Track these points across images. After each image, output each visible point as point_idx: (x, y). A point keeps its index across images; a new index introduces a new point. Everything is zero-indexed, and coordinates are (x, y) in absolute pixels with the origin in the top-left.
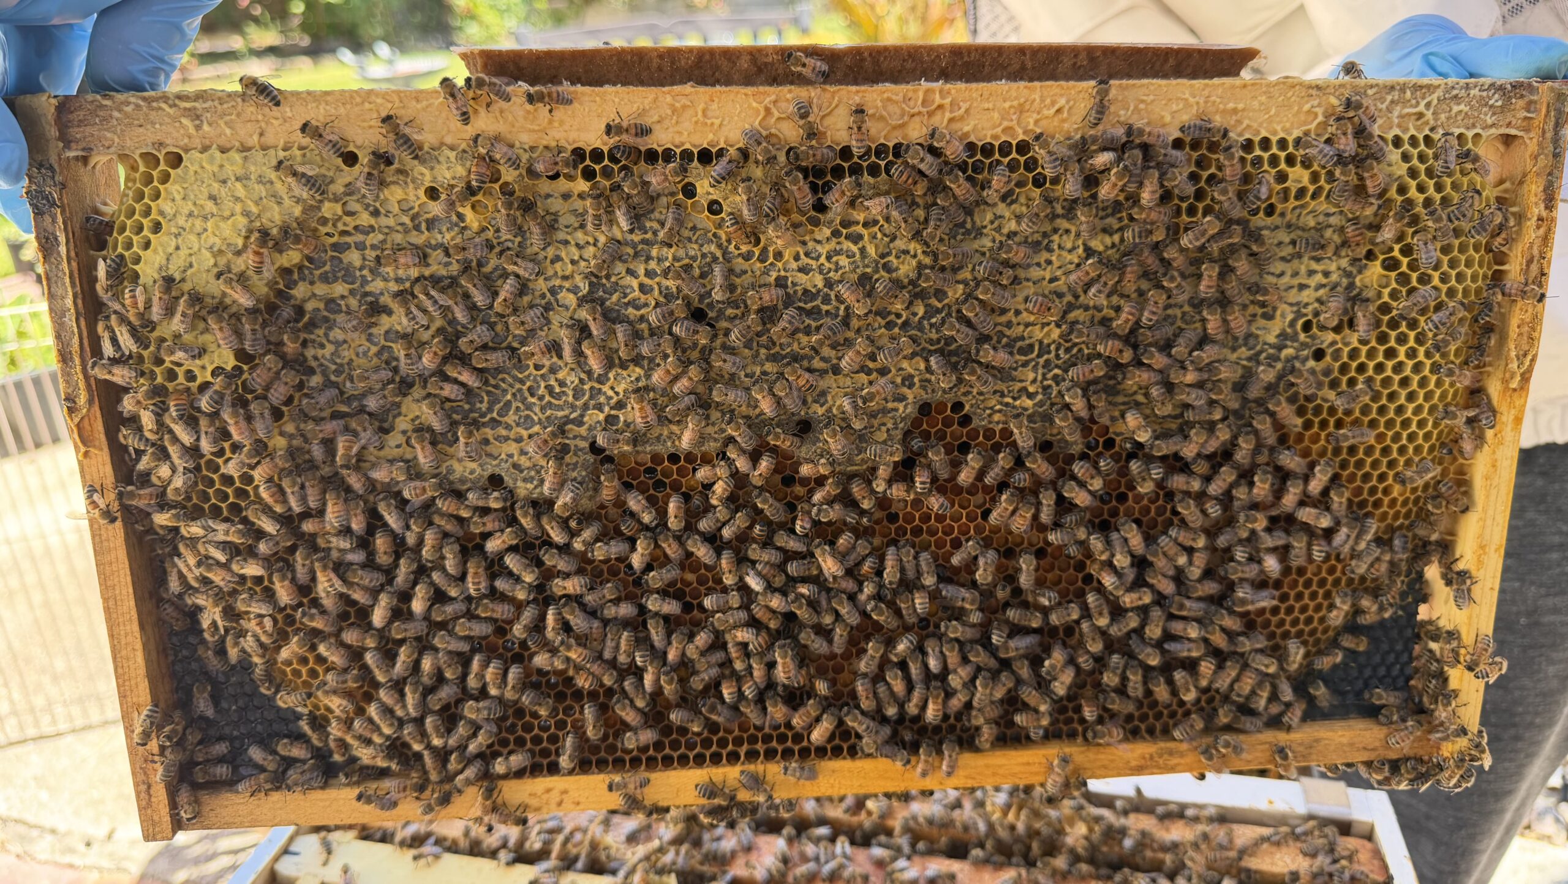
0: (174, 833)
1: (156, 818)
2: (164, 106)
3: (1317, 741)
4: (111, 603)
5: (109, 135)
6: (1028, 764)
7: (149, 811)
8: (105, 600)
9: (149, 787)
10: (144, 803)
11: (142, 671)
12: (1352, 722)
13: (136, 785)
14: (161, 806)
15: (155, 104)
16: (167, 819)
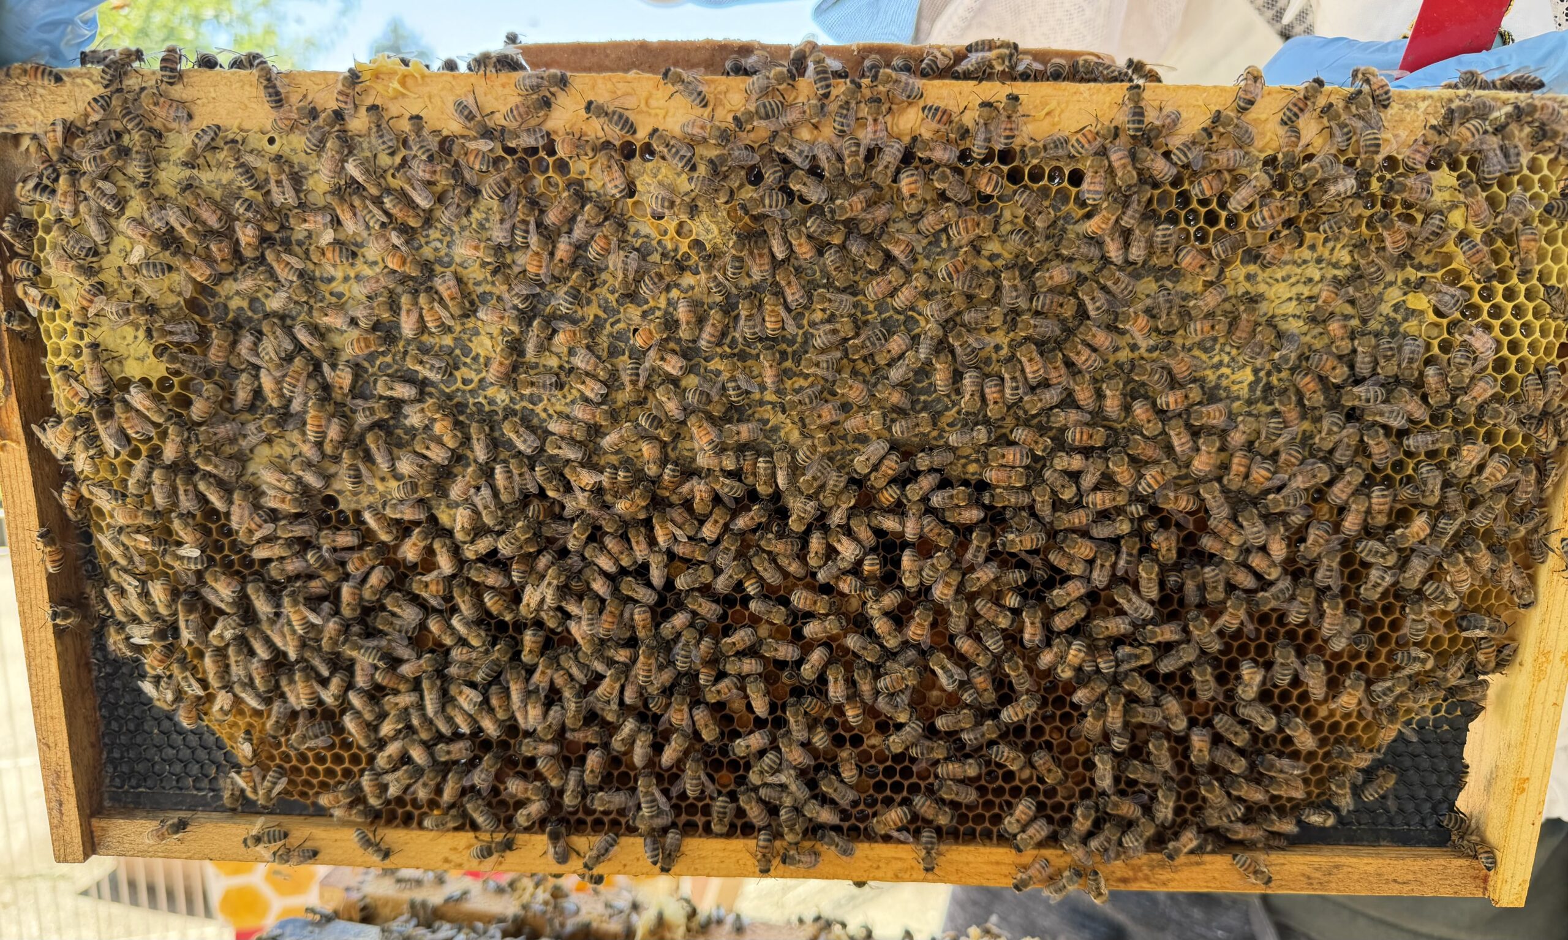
0: (86, 856)
1: (68, 838)
2: (87, 82)
3: (1337, 867)
4: (27, 607)
5: (33, 112)
6: (997, 863)
7: (61, 831)
8: (21, 603)
9: (61, 805)
10: (55, 821)
11: (56, 681)
12: (1381, 850)
13: (48, 801)
14: (73, 826)
15: (78, 80)
16: (78, 839)
